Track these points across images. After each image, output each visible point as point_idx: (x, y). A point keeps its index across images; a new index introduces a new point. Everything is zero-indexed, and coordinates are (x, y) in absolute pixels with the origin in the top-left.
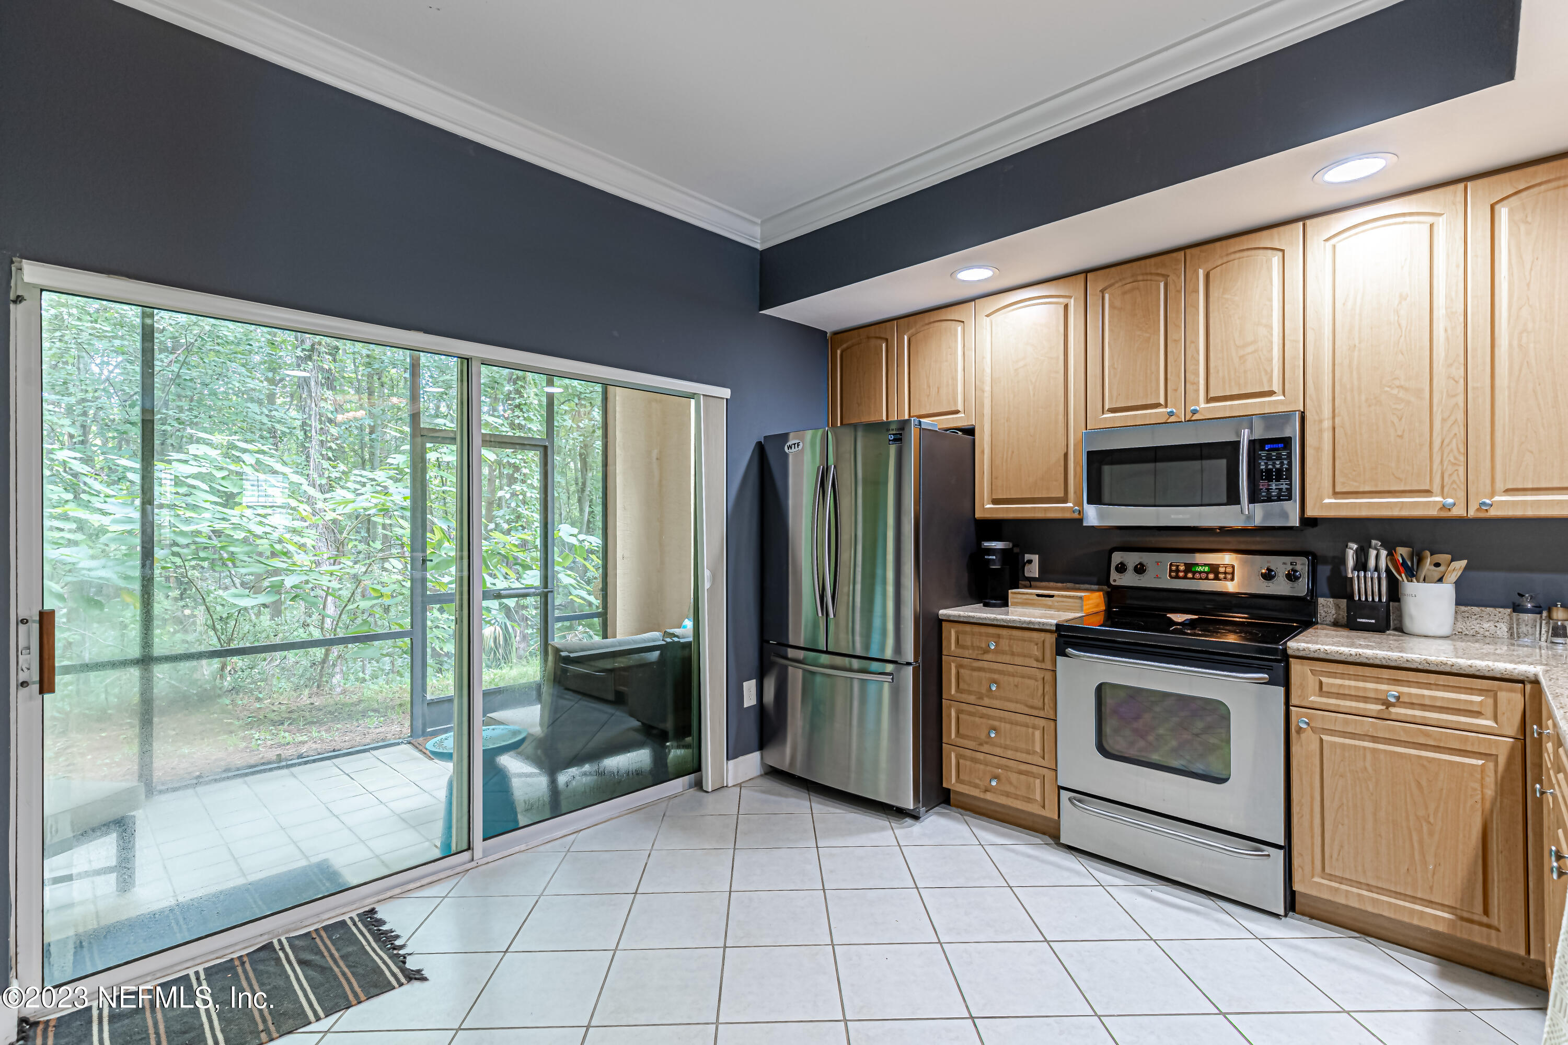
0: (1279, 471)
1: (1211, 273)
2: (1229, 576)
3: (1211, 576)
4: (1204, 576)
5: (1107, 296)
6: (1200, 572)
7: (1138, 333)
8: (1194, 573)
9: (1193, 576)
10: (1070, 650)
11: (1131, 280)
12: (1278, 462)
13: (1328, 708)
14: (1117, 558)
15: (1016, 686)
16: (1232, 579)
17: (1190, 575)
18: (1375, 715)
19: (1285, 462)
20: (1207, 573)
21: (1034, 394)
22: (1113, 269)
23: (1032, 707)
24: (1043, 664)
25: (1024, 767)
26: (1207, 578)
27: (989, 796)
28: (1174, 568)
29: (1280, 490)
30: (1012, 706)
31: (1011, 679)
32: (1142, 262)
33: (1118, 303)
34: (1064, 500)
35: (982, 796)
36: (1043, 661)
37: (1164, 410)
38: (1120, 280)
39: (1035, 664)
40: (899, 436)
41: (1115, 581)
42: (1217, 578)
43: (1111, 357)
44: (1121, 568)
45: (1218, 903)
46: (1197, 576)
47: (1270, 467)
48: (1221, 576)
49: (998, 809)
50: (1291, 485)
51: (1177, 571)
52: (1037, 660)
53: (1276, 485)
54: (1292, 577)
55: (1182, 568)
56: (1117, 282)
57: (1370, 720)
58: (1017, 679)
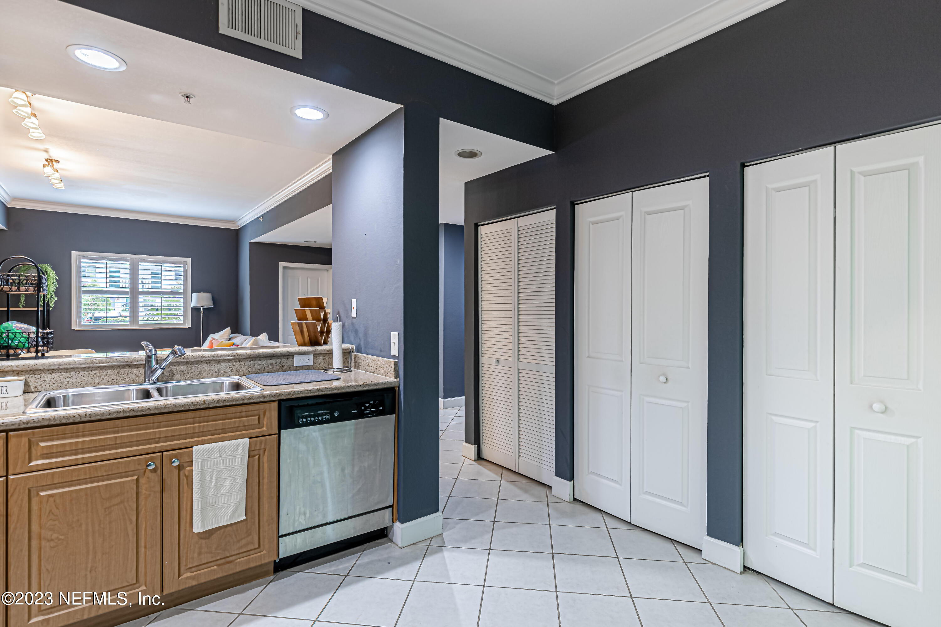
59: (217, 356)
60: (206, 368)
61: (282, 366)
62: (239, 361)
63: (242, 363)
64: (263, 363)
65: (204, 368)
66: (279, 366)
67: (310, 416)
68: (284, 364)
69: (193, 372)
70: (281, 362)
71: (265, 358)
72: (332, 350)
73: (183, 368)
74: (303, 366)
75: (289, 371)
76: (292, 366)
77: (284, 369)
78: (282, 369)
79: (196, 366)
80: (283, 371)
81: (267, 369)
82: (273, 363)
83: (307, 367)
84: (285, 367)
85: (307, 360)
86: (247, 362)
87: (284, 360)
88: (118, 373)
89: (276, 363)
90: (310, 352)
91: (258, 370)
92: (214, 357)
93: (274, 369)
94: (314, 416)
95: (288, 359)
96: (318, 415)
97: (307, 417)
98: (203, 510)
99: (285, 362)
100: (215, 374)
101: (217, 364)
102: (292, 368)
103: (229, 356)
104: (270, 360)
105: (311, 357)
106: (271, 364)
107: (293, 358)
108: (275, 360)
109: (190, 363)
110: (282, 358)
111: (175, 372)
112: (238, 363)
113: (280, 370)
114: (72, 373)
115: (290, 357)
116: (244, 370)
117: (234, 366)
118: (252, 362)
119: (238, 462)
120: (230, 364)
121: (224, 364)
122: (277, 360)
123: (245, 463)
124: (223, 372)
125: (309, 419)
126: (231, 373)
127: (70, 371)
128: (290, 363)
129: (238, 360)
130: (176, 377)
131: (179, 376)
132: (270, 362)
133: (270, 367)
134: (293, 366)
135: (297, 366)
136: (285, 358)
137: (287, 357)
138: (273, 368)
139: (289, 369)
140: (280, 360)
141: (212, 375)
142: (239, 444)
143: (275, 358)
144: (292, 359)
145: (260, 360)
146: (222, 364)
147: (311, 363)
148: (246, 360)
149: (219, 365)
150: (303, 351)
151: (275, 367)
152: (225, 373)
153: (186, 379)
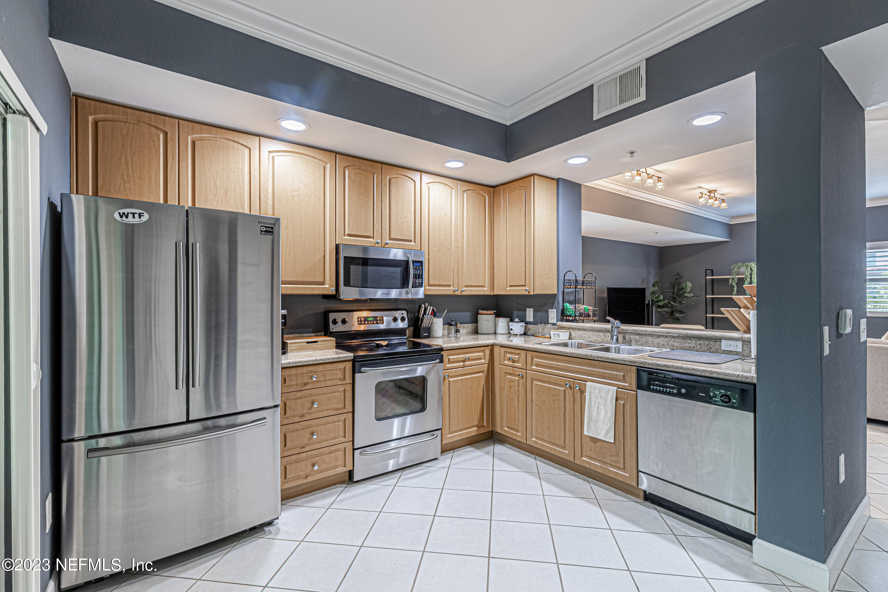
0: (419, 275)
1: (392, 180)
2: (381, 322)
3: (375, 322)
4: (372, 322)
5: (347, 172)
6: (370, 321)
7: (362, 197)
8: (368, 321)
9: (368, 323)
10: (363, 369)
11: (358, 168)
12: (419, 271)
13: (451, 368)
14: (332, 316)
15: (328, 400)
16: (383, 323)
17: (366, 322)
18: (462, 366)
19: (421, 271)
20: (373, 321)
21: (305, 215)
22: (350, 158)
23: (337, 409)
24: (345, 381)
25: (333, 448)
26: (373, 324)
27: (310, 479)
28: (359, 320)
29: (419, 282)
30: (325, 414)
31: (325, 396)
32: (364, 161)
33: (353, 177)
34: (323, 283)
35: (305, 481)
36: (344, 379)
37: (372, 240)
38: (353, 166)
39: (340, 382)
40: (270, 229)
41: (333, 329)
42: (377, 323)
43: (349, 206)
44: (335, 322)
45: (422, 466)
46: (369, 322)
47: (416, 273)
48: (379, 322)
49: (305, 486)
50: (422, 281)
51: (361, 321)
52: (340, 380)
53: (418, 281)
54: (403, 319)
55: (363, 319)
56: (351, 166)
57: (461, 369)
58: (328, 395)
59: (655, 332)
60: (650, 340)
61: (710, 348)
62: (674, 338)
63: (676, 340)
64: (693, 342)
65: (649, 339)
66: (707, 347)
67: (660, 386)
68: (711, 346)
69: (643, 341)
70: (708, 344)
71: (694, 339)
72: (750, 339)
73: (637, 337)
74: (731, 351)
75: (716, 353)
76: (719, 349)
77: (712, 350)
78: (710, 350)
79: (644, 337)
80: (711, 352)
81: (696, 348)
82: (701, 344)
83: (735, 353)
84: (713, 349)
85: (735, 346)
86: (680, 340)
87: (712, 343)
88: (604, 335)
89: (704, 344)
90: (735, 338)
91: (688, 348)
92: (653, 332)
93: (703, 349)
94: (664, 387)
95: (715, 342)
96: (667, 387)
97: (657, 385)
98: (588, 423)
99: (713, 344)
100: (656, 345)
101: (658, 338)
102: (719, 351)
103: (663, 333)
104: (699, 341)
105: (740, 344)
106: (700, 344)
107: (721, 342)
108: (703, 342)
109: (641, 335)
110: (710, 340)
111: (632, 340)
112: (673, 339)
113: (708, 351)
114: (586, 332)
115: (718, 341)
116: (677, 345)
117: (670, 341)
118: (683, 340)
119: (608, 401)
120: (667, 339)
121: (662, 339)
122: (705, 342)
123: (613, 404)
124: (662, 344)
125: (658, 388)
126: (667, 347)
127: (586, 331)
128: (717, 347)
129: (672, 337)
130: (633, 343)
131: (634, 342)
132: (698, 342)
133: (699, 347)
134: (721, 349)
135: (724, 350)
136: (712, 341)
137: (715, 341)
138: (701, 348)
139: (717, 352)
140: (708, 342)
141: (654, 345)
142: (610, 389)
143: (704, 340)
144: (719, 343)
145: (690, 340)
146: (661, 339)
147: (740, 350)
148: (679, 338)
149: (659, 339)
150: (728, 336)
151: (703, 347)
152: (663, 346)
153: (638, 345)
